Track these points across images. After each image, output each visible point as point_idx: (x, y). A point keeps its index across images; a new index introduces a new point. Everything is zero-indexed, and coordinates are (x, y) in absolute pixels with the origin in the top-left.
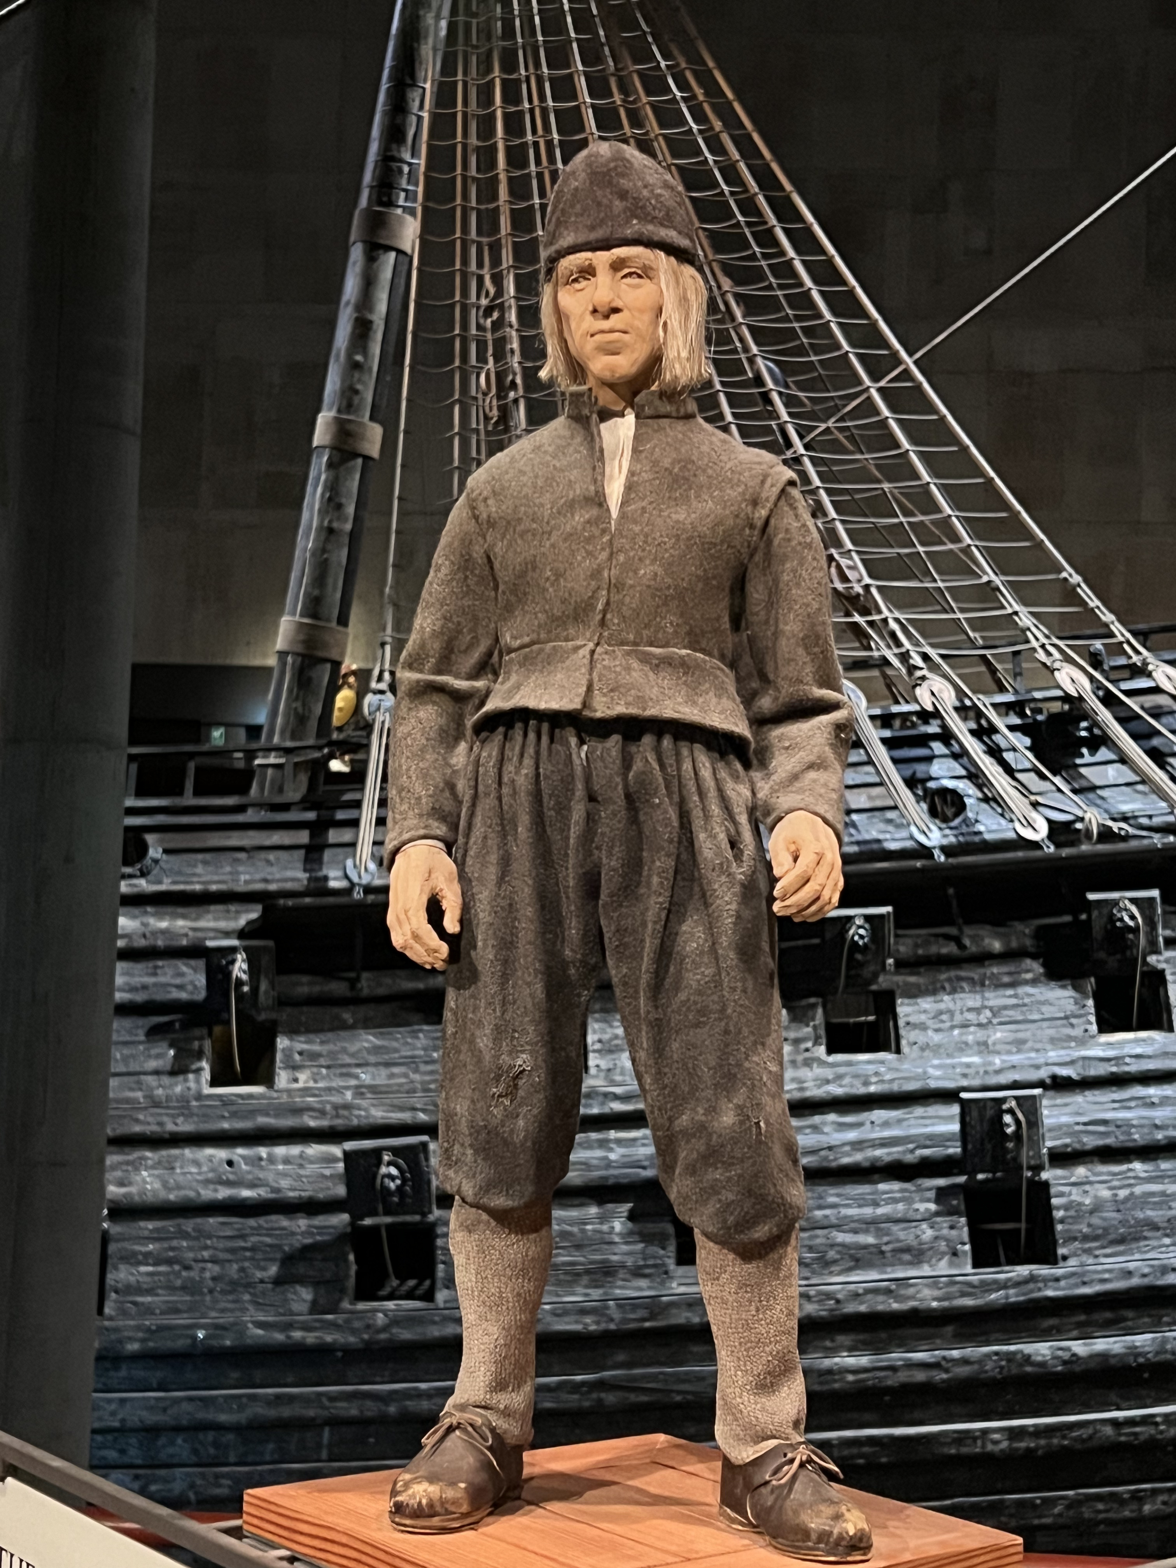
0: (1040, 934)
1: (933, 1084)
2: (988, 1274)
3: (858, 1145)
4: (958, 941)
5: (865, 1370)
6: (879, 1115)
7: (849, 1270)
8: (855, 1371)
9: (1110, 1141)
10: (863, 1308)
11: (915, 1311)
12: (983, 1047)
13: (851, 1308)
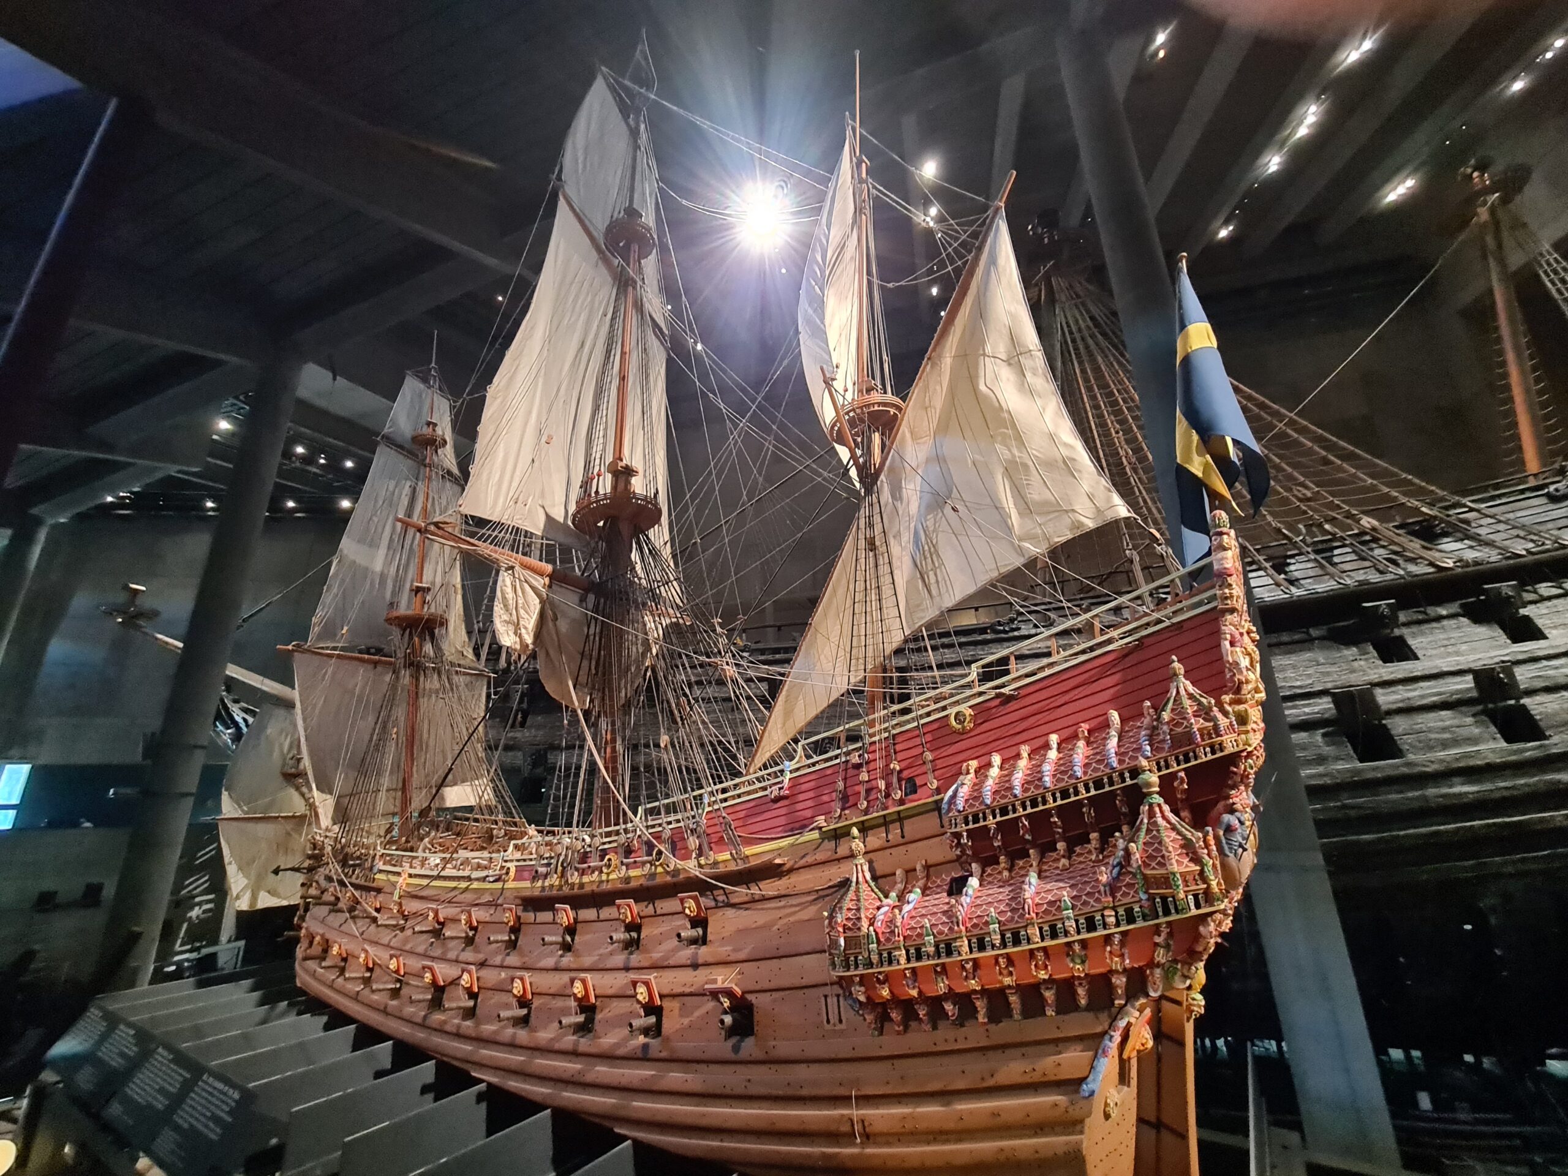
0: (1462, 606)
1: (1445, 669)
2: (1515, 746)
3: (1422, 697)
4: (1425, 613)
5: (1478, 792)
6: (1422, 684)
7: (1444, 749)
8: (1473, 793)
9: (1547, 684)
10: (1461, 765)
11: (1488, 765)
12: (1458, 654)
13: (1455, 765)
